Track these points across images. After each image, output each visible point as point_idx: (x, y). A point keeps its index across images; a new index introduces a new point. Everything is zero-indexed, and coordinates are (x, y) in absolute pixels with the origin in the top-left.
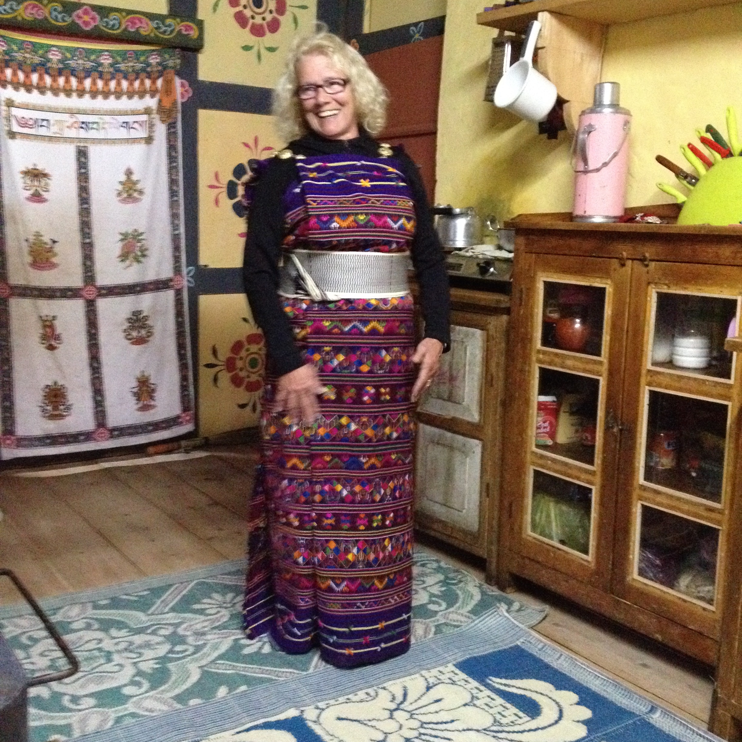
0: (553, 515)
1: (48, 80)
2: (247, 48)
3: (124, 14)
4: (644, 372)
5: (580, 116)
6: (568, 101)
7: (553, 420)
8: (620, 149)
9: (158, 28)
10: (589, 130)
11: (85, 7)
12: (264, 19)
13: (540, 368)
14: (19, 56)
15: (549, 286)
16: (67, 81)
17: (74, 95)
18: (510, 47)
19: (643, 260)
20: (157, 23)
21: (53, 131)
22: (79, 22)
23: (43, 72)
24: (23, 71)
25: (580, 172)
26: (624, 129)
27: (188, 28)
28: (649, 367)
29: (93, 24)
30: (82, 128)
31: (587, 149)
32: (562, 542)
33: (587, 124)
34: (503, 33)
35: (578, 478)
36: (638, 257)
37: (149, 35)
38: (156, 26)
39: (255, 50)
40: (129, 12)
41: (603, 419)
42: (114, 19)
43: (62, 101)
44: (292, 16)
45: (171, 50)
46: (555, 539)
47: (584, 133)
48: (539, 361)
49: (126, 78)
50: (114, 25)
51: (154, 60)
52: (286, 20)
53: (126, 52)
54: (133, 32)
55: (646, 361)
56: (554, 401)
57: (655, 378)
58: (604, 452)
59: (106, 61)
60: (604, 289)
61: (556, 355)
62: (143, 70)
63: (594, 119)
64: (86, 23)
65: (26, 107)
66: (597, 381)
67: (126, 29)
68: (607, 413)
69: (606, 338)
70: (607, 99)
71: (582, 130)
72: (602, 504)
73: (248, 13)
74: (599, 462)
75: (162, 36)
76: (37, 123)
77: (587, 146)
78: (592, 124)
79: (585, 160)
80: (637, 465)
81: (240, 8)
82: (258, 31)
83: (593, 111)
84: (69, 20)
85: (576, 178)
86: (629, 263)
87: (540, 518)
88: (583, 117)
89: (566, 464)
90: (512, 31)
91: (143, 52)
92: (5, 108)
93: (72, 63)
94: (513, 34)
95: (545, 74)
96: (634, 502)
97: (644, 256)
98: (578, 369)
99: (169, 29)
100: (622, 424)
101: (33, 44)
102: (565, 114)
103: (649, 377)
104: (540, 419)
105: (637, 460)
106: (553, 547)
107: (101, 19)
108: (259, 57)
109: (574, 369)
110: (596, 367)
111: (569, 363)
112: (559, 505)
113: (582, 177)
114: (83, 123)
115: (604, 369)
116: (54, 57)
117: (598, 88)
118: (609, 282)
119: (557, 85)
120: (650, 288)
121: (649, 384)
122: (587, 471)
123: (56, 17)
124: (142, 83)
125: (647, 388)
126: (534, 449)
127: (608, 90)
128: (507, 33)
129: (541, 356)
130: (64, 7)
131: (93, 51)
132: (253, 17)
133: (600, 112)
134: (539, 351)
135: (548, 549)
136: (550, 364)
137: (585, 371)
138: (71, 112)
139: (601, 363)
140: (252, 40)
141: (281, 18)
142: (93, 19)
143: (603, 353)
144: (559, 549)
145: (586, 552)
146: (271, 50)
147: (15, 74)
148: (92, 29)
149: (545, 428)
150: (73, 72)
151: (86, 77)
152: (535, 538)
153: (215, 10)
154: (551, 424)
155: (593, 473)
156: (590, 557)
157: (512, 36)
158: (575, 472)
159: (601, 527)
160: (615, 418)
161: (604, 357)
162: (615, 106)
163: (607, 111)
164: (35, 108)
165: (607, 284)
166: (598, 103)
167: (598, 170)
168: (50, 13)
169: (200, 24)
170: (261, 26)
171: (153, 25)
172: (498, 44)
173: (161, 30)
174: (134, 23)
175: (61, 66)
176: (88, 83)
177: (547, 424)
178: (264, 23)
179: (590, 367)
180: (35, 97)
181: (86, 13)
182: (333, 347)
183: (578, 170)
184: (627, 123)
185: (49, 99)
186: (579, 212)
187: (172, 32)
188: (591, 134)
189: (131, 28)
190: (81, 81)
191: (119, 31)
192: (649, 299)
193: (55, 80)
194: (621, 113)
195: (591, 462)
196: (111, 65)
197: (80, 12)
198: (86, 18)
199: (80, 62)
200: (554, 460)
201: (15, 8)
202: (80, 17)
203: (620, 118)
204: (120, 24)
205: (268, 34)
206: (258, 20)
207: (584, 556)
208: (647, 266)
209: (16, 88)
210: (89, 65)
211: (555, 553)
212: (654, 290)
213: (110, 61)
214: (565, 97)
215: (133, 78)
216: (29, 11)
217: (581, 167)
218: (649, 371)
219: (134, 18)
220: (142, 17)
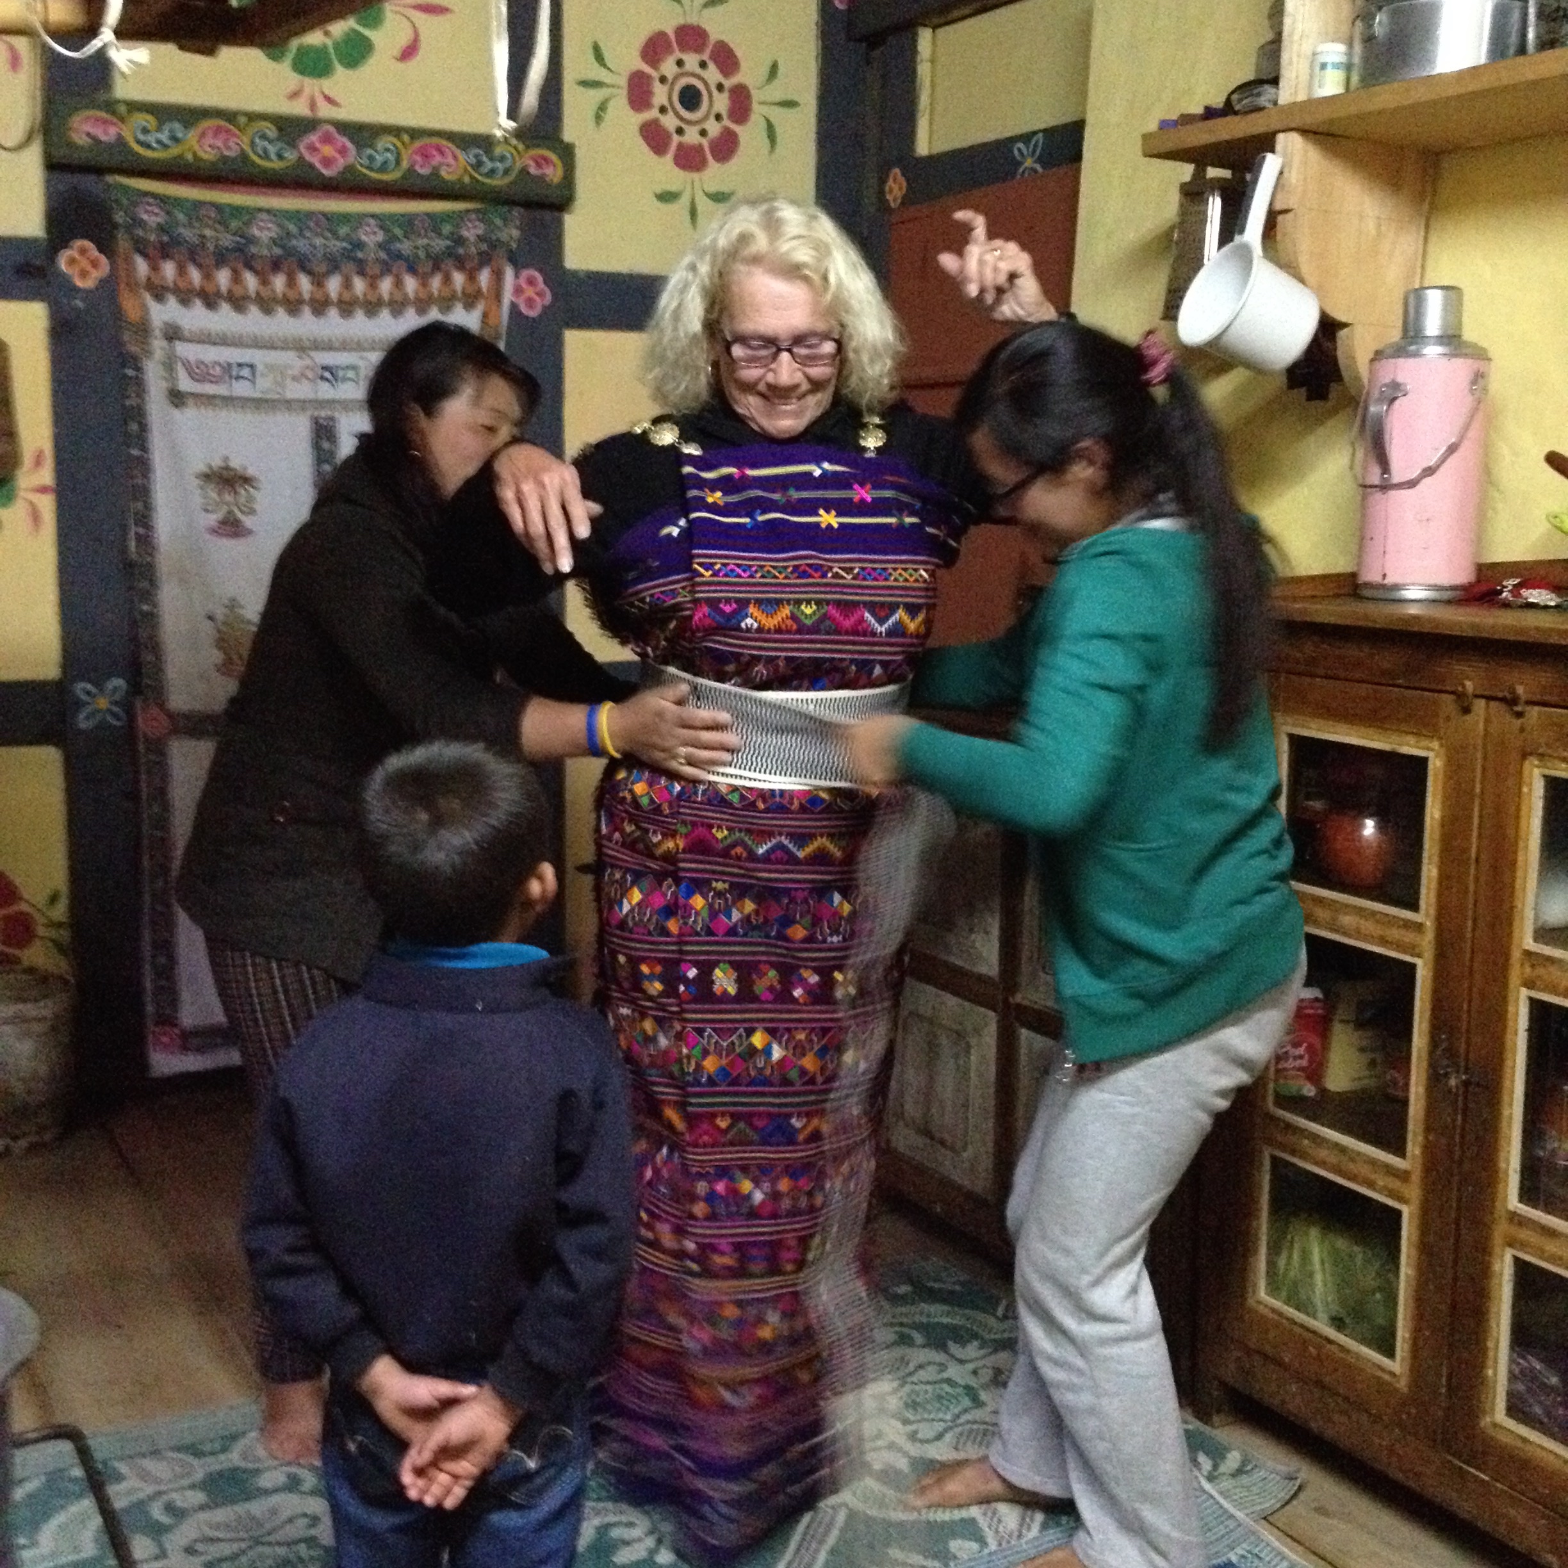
0: (1316, 1260)
1: (251, 281)
2: (667, 197)
3: (406, 138)
4: (1516, 955)
5: (1372, 360)
6: (1345, 325)
7: (1316, 1041)
8: (1462, 437)
9: (479, 164)
10: (1394, 392)
11: (325, 127)
12: (703, 133)
14: (188, 234)
15: (1299, 744)
16: (291, 282)
17: (307, 311)
18: (1218, 200)
19: (1511, 701)
20: (476, 156)
21: (264, 385)
22: (315, 161)
23: (239, 264)
24: (199, 266)
25: (1371, 486)
26: (1472, 391)
27: (541, 162)
28: (1529, 944)
29: (341, 163)
30: (322, 378)
31: (1387, 437)
32: (1338, 1323)
33: (1387, 380)
34: (1204, 171)
35: (1371, 1185)
36: (1500, 695)
37: (460, 180)
38: (473, 160)
39: (685, 200)
40: (415, 133)
41: (1425, 1055)
42: (388, 150)
43: (282, 324)
44: (764, 124)
45: (505, 209)
46: (1320, 1315)
47: (1380, 401)
49: (412, 270)
50: (385, 163)
51: (472, 232)
52: (750, 135)
53: (412, 217)
54: (427, 176)
55: (1522, 930)
56: (1317, 999)
57: (1541, 971)
58: (1428, 1129)
59: (371, 237)
60: (1424, 760)
62: (450, 253)
63: (1404, 370)
64: (327, 162)
65: (206, 339)
66: (1412, 968)
67: (411, 171)
68: (1434, 1043)
69: (1430, 872)
70: (1433, 325)
71: (1376, 394)
72: (1425, 1248)
73: (669, 122)
74: (1417, 1151)
75: (488, 181)
76: (229, 371)
77: (1387, 430)
78: (1400, 379)
79: (1384, 462)
80: (1502, 1165)
81: (653, 113)
82: (690, 159)
83: (1400, 351)
84: (291, 156)
85: (1364, 498)
86: (1480, 704)
87: (1288, 1264)
88: (1377, 365)
89: (1343, 1150)
90: (1223, 166)
91: (447, 217)
92: (165, 343)
93: (301, 245)
94: (1226, 174)
95: (1290, 267)
96: (1497, 1250)
97: (1513, 691)
98: (1366, 938)
99: (502, 166)
100: (1467, 1069)
101: (220, 208)
102: (1340, 354)
103: (1528, 970)
105: (1502, 1155)
106: (1314, 1332)
107: (359, 154)
108: (693, 213)
109: (1358, 935)
110: (1409, 937)
111: (1347, 920)
112: (1331, 1236)
113: (1378, 495)
114: (325, 368)
115: (1427, 941)
116: (264, 232)
117: (1412, 300)
118: (1435, 744)
119: (1320, 291)
120: (1527, 764)
121: (1529, 984)
122: (1389, 1170)
123: (265, 150)
124: (447, 280)
125: (1524, 992)
126: (1271, 1106)
127: (1434, 301)
128: (1212, 172)
130: (280, 129)
131: (346, 218)
132: (680, 131)
133: (1417, 355)
135: (1303, 1338)
137: (1383, 941)
138: (301, 347)
139: (1419, 927)
140: (676, 178)
141: (740, 130)
142: (343, 151)
143: (1423, 904)
144: (1330, 1341)
145: (1390, 1353)
146: (719, 198)
147: (181, 272)
148: (339, 173)
149: (1295, 1058)
150: (303, 264)
151: (329, 273)
152: (1273, 1310)
153: (598, 118)
154: (1311, 1049)
155: (1404, 1176)
156: (1397, 1366)
157: (1225, 179)
158: (1364, 1171)
159: (1420, 1301)
160: (1451, 1053)
161: (1426, 914)
162: (1452, 340)
163: (1432, 351)
164: (223, 341)
165: (1428, 749)
166: (1412, 334)
167: (1412, 484)
168: (253, 144)
169: (567, 153)
170: (699, 149)
171: (464, 158)
172: (1193, 194)
173: (485, 170)
174: (426, 156)
175: (277, 251)
176: (334, 285)
177: (1301, 1051)
178: (705, 142)
179: (1395, 933)
180: (224, 319)
181: (327, 139)
182: (732, 884)
183: (1369, 482)
184: (1478, 377)
185: (253, 322)
186: (1371, 576)
187: (506, 172)
188: (1397, 402)
189: (422, 166)
190: (318, 281)
191: (396, 175)
192: (1525, 790)
193: (265, 282)
194: (1466, 356)
195: (1399, 1150)
196: (381, 246)
197: (313, 138)
198: (327, 150)
199: (318, 241)
200: (1314, 1137)
201: (180, 135)
202: (313, 149)
203: (1462, 368)
204: (398, 162)
205: (713, 166)
206: (692, 136)
207: (1385, 1361)
208: (1519, 715)
209: (185, 301)
210: (336, 246)
211: (1318, 1349)
212: (1536, 771)
213: (380, 237)
214: (1340, 316)
215: (428, 270)
216: (209, 140)
217: (1375, 477)
218: (1528, 954)
219: (427, 145)
220: (444, 142)
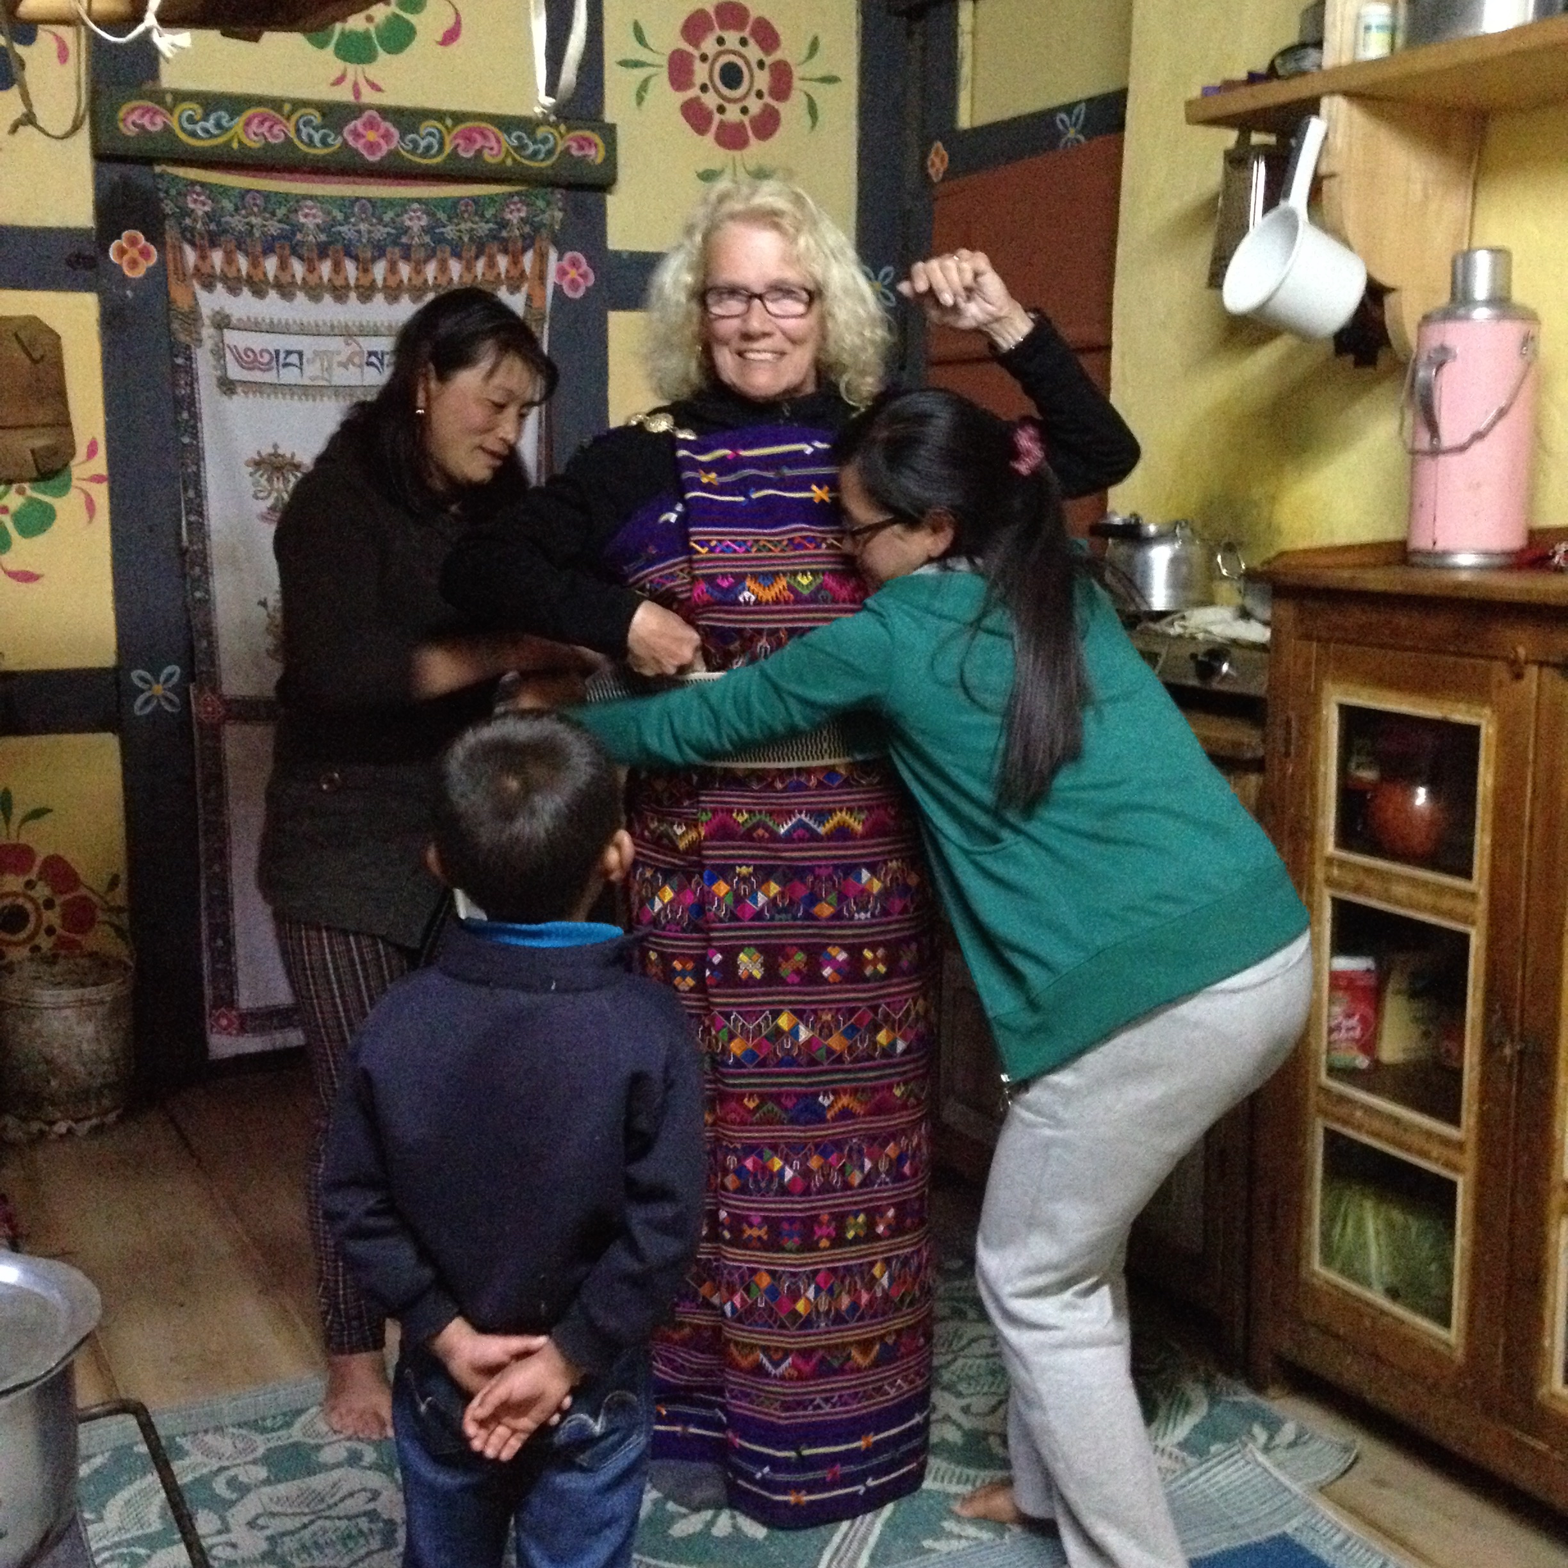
0: (1371, 1231)
1: (298, 268)
2: (708, 176)
3: (449, 122)
5: (1420, 325)
6: (1392, 290)
7: (1369, 1013)
8: (1511, 401)
9: (521, 148)
10: (1442, 357)
11: (367, 113)
12: (744, 111)
13: (1334, 900)
14: (237, 222)
15: (1349, 714)
16: (337, 268)
17: (353, 296)
18: (1262, 165)
19: (1563, 666)
20: (519, 138)
21: (312, 372)
22: (359, 146)
23: (287, 252)
24: (248, 254)
25: (1420, 452)
26: (1522, 354)
27: (584, 143)
29: (385, 149)
30: (370, 364)
31: (1436, 403)
32: (1393, 1294)
33: (1437, 344)
34: (1249, 138)
35: (1425, 1155)
36: (1553, 660)
37: (502, 163)
38: (516, 143)
40: (459, 117)
41: (1479, 1024)
42: (431, 134)
43: (328, 311)
44: (805, 100)
45: (548, 191)
46: (1375, 1286)
47: (1428, 366)
48: (1330, 882)
49: (457, 255)
50: (429, 147)
51: (515, 215)
52: (792, 111)
53: (456, 201)
54: (469, 160)
56: (1368, 971)
58: (1483, 1099)
59: (416, 222)
60: (1476, 728)
61: (1369, 871)
62: (494, 236)
63: (1453, 334)
64: (372, 147)
65: (254, 326)
66: (1464, 938)
67: (454, 154)
68: (1488, 1012)
69: (1482, 840)
70: (1481, 287)
71: (1424, 358)
72: (1480, 1218)
73: (710, 100)
74: (1472, 1121)
75: (530, 163)
76: (278, 359)
77: (1436, 394)
78: (1447, 344)
79: (1433, 426)
80: (1557, 1136)
81: (694, 92)
82: (731, 138)
83: (1448, 315)
84: (336, 142)
85: (1414, 465)
86: (1532, 671)
87: (1342, 1236)
88: (1426, 329)
89: (1397, 1121)
90: (1267, 132)
91: (492, 199)
92: (212, 331)
93: (346, 231)
94: (1271, 139)
95: (1335, 232)
96: (1553, 1219)
99: (543, 149)
100: (1522, 1038)
101: (267, 196)
102: (1388, 318)
104: (1337, 1010)
105: (1558, 1124)
106: (1369, 1304)
107: (402, 138)
109: (1408, 904)
110: (1460, 905)
112: (1386, 1207)
113: (1428, 462)
114: (371, 354)
115: (1481, 909)
116: (310, 219)
117: (1460, 262)
118: (1487, 711)
119: (1366, 257)
122: (1446, 1142)
123: (310, 137)
124: (491, 263)
126: (1324, 1079)
127: (1482, 263)
128: (1256, 138)
129: (1336, 872)
130: (324, 115)
131: (390, 203)
132: (721, 109)
133: (1467, 318)
134: (1330, 861)
135: (1358, 1309)
136: (1357, 889)
137: (1434, 910)
138: (348, 333)
139: (1472, 896)
140: (718, 156)
141: (781, 107)
142: (387, 136)
143: (1476, 873)
144: (1385, 1313)
145: (1446, 1323)
147: (229, 260)
148: (383, 159)
149: (1349, 1029)
150: (349, 250)
151: (374, 260)
152: (1328, 1283)
153: (640, 99)
154: (1364, 1020)
155: (1460, 1146)
156: (1453, 1336)
157: (1270, 145)
158: (1417, 1141)
159: (1476, 1271)
160: (1507, 1025)
161: (1479, 883)
162: (1501, 302)
163: (1481, 314)
164: (273, 329)
165: (1482, 717)
166: (1460, 297)
167: (1462, 449)
168: (298, 131)
169: (609, 133)
170: (740, 126)
171: (509, 141)
172: (1237, 160)
173: (528, 152)
174: (469, 140)
175: (323, 237)
176: (379, 270)
177: (1354, 1021)
178: (746, 120)
179: (1447, 903)
180: (272, 307)
181: (371, 125)
182: (756, 868)
183: (1417, 448)
184: (1528, 340)
185: (301, 309)
186: (1421, 541)
187: (550, 153)
188: (1446, 369)
189: (466, 150)
190: (365, 267)
191: (439, 159)
193: (311, 268)
194: (1515, 318)
195: (1454, 1119)
196: (426, 230)
197: (358, 124)
198: (372, 136)
199: (363, 227)
200: (1369, 1110)
201: (226, 124)
202: (357, 135)
203: (1512, 330)
204: (441, 144)
205: (755, 144)
206: (733, 114)
207: (1441, 1332)
209: (234, 290)
210: (381, 232)
211: (1374, 1320)
213: (424, 222)
214: (1387, 280)
215: (473, 253)
216: (254, 128)
217: (1424, 442)
219: (471, 130)
220: (487, 125)
